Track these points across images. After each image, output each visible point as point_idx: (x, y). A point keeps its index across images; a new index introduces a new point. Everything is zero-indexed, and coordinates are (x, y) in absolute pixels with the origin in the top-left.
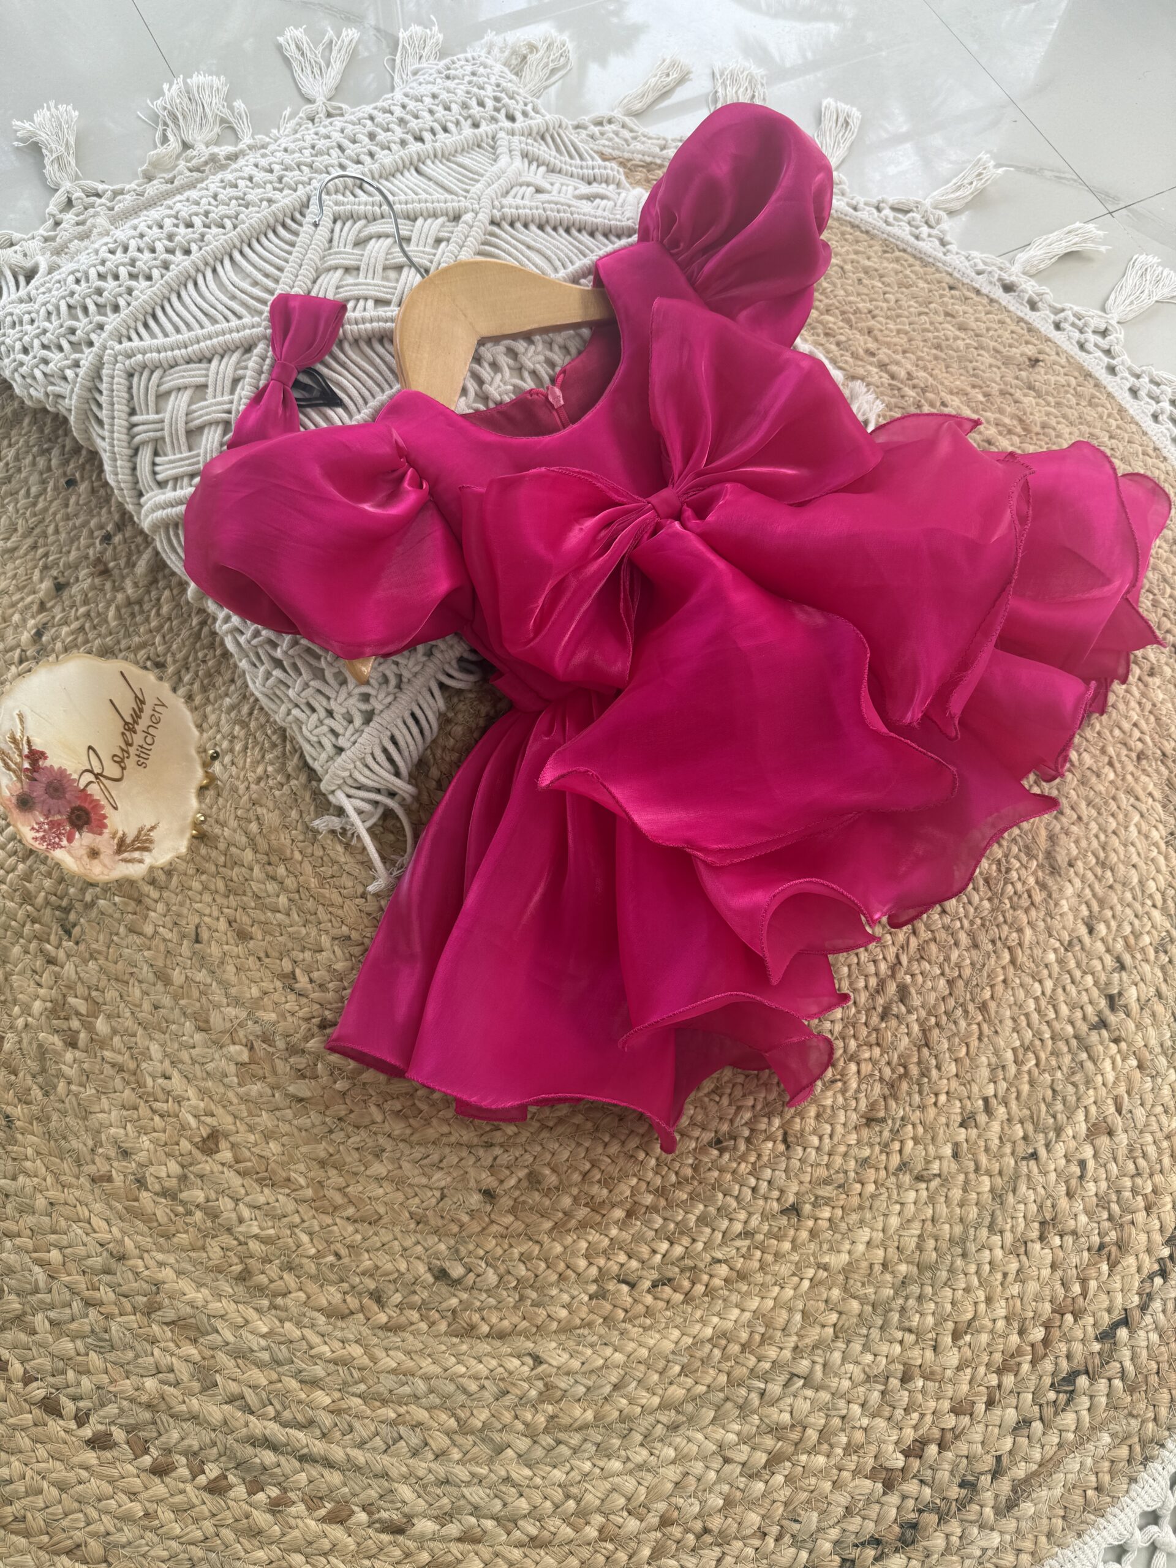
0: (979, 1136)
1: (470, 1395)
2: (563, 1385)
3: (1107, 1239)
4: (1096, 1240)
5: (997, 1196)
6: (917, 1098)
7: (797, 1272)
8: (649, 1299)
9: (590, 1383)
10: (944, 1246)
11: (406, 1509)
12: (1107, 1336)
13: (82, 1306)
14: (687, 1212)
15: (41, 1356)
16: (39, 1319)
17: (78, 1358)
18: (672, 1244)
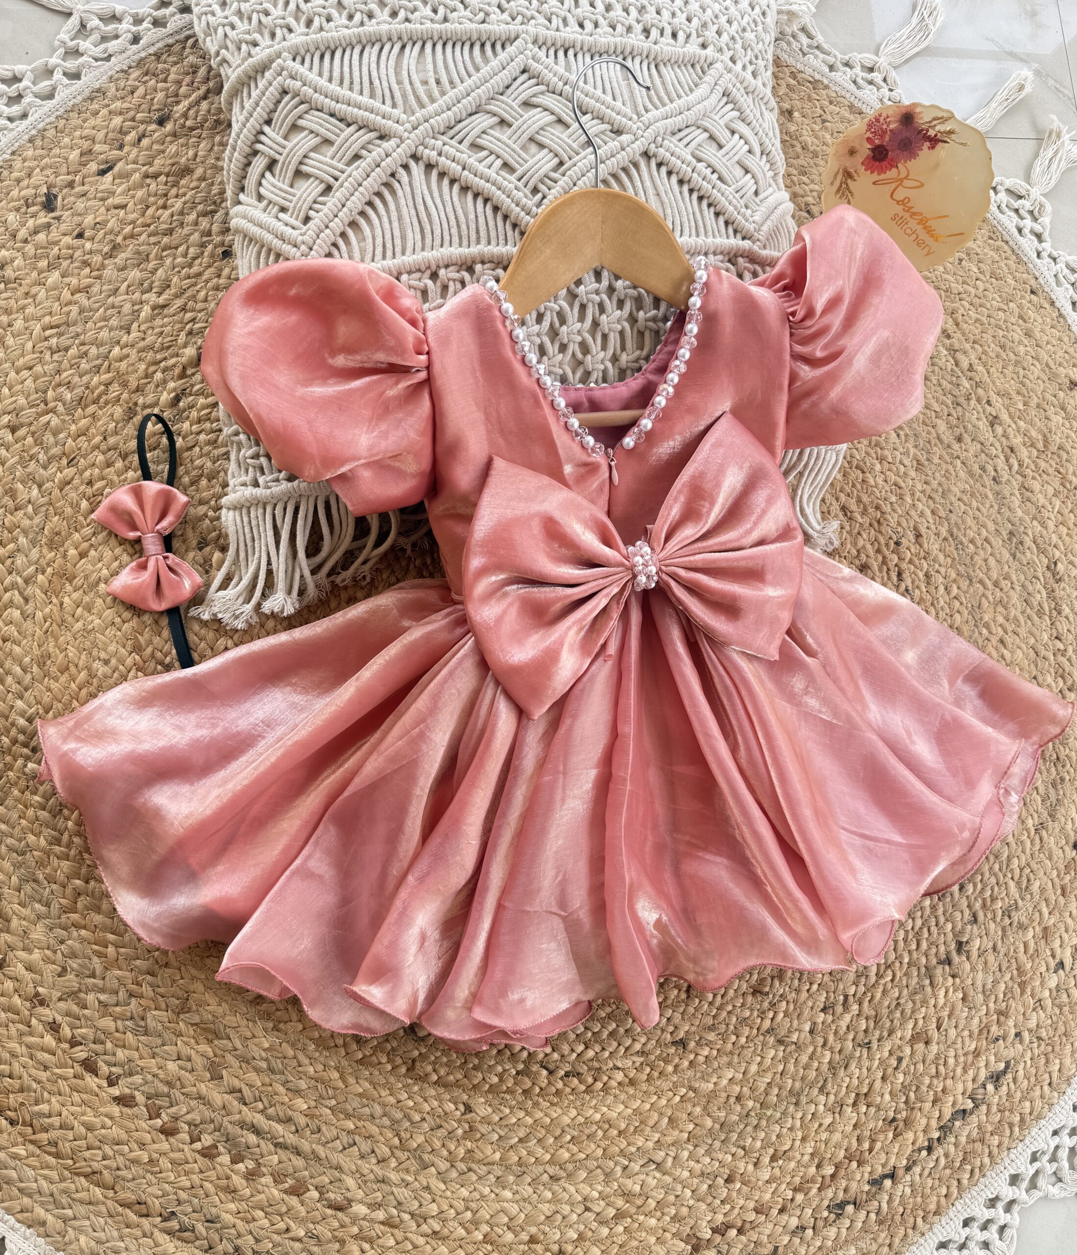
0: (833, 1021)
1: (412, 1123)
2: (483, 1130)
3: (899, 1116)
4: (891, 1114)
5: (832, 1066)
6: (796, 982)
7: (674, 1089)
8: (560, 1085)
9: (503, 1133)
10: (785, 1093)
11: (349, 1195)
12: (876, 1183)
13: (126, 995)
14: (603, 1027)
15: (87, 1027)
16: (91, 998)
17: (117, 1035)
18: (587, 1048)
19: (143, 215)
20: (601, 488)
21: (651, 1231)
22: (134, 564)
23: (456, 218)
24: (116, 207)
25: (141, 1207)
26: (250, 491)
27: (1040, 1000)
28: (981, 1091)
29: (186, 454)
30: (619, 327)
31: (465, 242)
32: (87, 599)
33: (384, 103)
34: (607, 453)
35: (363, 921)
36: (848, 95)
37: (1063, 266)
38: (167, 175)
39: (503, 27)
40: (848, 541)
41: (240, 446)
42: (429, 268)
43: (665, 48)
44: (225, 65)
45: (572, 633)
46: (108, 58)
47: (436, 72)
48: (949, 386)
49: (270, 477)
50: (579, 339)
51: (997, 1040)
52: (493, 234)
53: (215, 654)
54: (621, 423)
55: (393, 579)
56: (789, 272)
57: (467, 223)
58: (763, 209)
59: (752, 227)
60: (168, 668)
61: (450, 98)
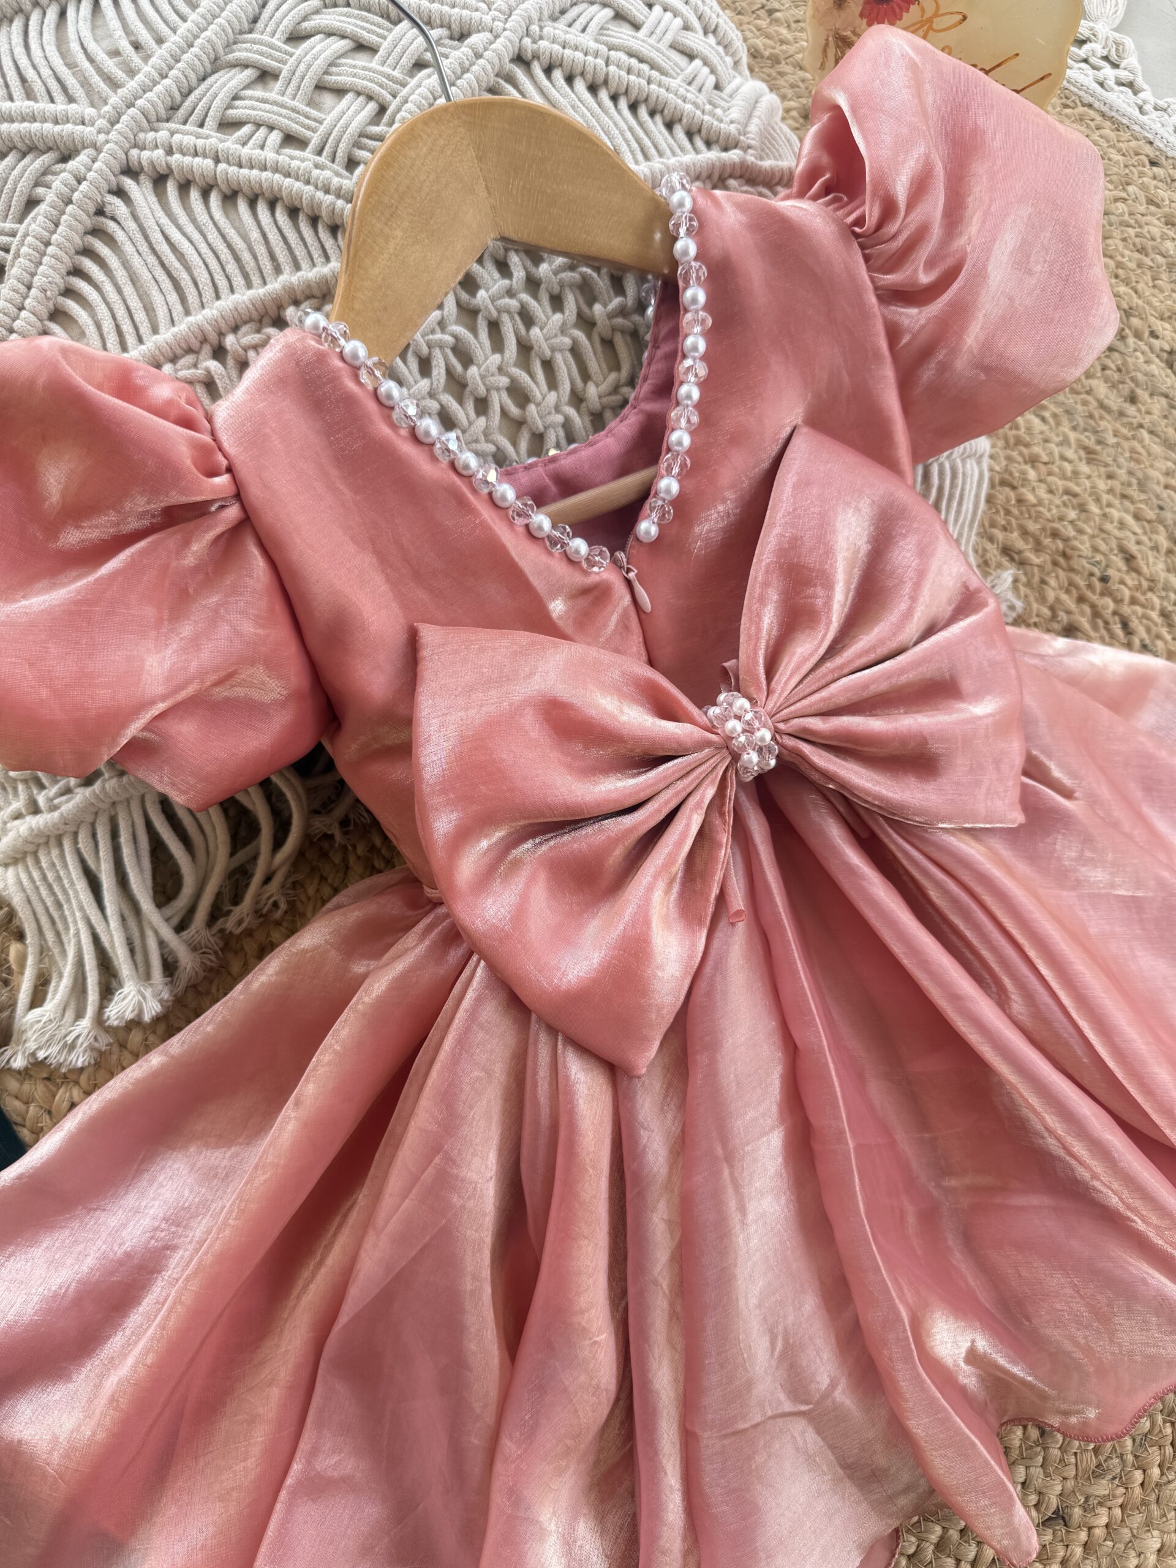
20: (624, 625)
23: (230, 246)
26: (28, 824)
30: (567, 341)
31: (256, 279)
33: (52, 101)
34: (615, 562)
42: (204, 340)
45: (658, 895)
47: (128, 33)
49: (53, 791)
50: (504, 381)
52: (300, 252)
53: (55, 1117)
54: (623, 501)
56: (825, 159)
57: (251, 249)
59: (733, 129)
61: (161, 57)
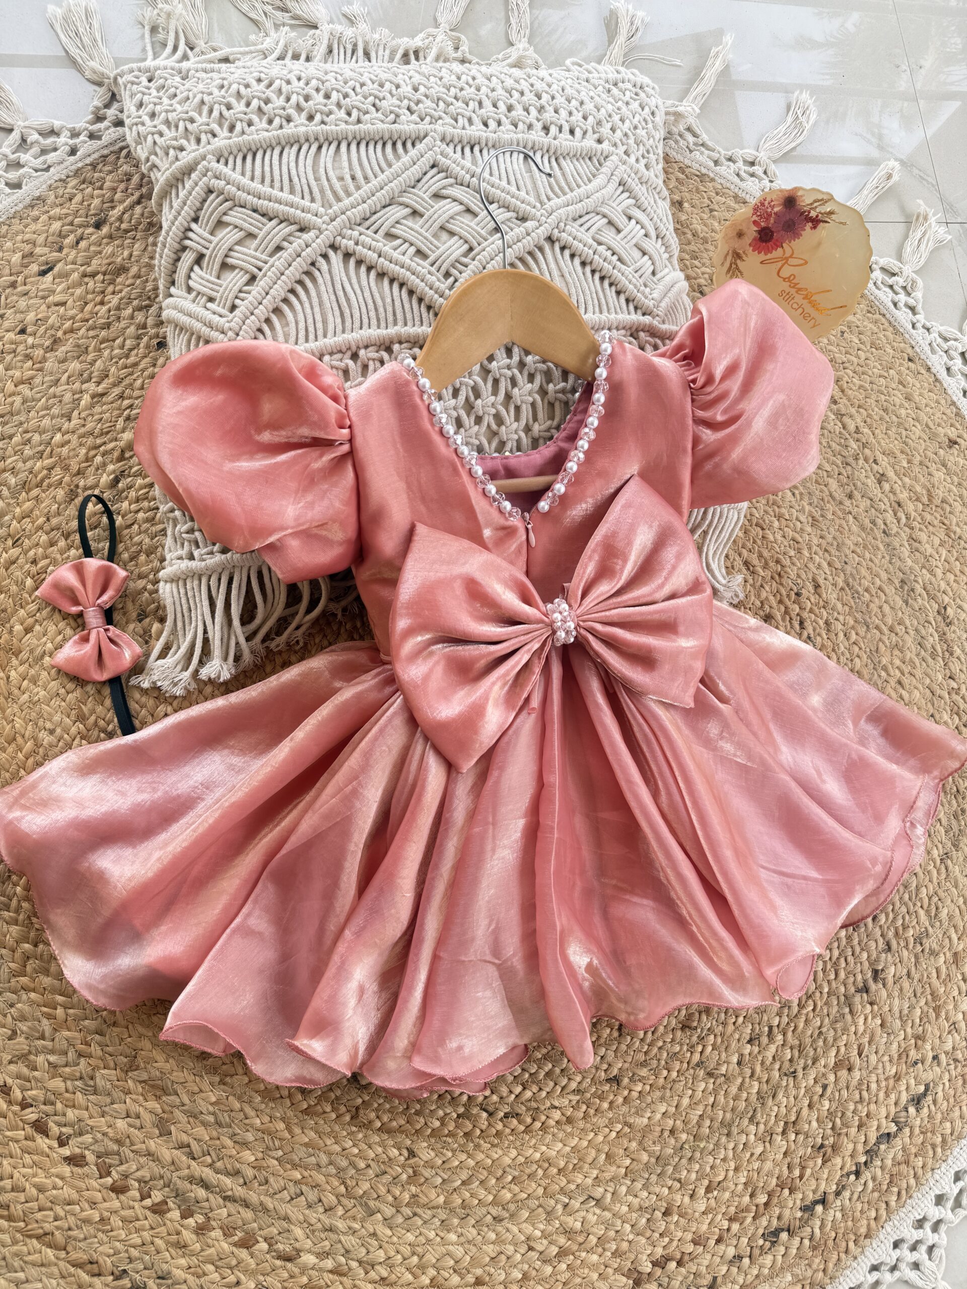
0: (759, 1052)
1: (358, 1170)
2: (427, 1175)
3: (826, 1142)
4: (819, 1141)
5: (760, 1096)
6: (723, 1015)
7: (610, 1125)
8: (500, 1126)
9: (446, 1177)
10: (716, 1125)
11: (297, 1245)
12: (808, 1208)
13: (75, 1056)
14: (539, 1068)
15: (37, 1088)
16: (40, 1059)
17: (67, 1095)
18: (524, 1089)
19: (82, 311)
20: (518, 550)
21: (593, 1267)
22: (76, 637)
23: (374, 302)
24: (57, 304)
25: (93, 1267)
26: (185, 564)
27: (954, 1023)
28: (904, 1114)
29: (126, 532)
30: (531, 399)
31: (383, 324)
32: (32, 672)
33: (303, 198)
34: (523, 517)
35: (303, 976)
36: (732, 187)
37: (937, 335)
38: (104, 274)
39: (412, 126)
40: (752, 594)
41: (175, 522)
42: (349, 349)
43: (564, 143)
44: (155, 170)
45: (496, 687)
46: (47, 169)
47: (351, 169)
48: (838, 447)
49: (205, 550)
50: (493, 411)
51: (916, 1063)
52: (409, 316)
53: (155, 719)
54: (535, 489)
55: (325, 643)
56: (688, 342)
57: (384, 306)
58: (661, 287)
59: (651, 304)
60: (111, 736)
61: (365, 191)
